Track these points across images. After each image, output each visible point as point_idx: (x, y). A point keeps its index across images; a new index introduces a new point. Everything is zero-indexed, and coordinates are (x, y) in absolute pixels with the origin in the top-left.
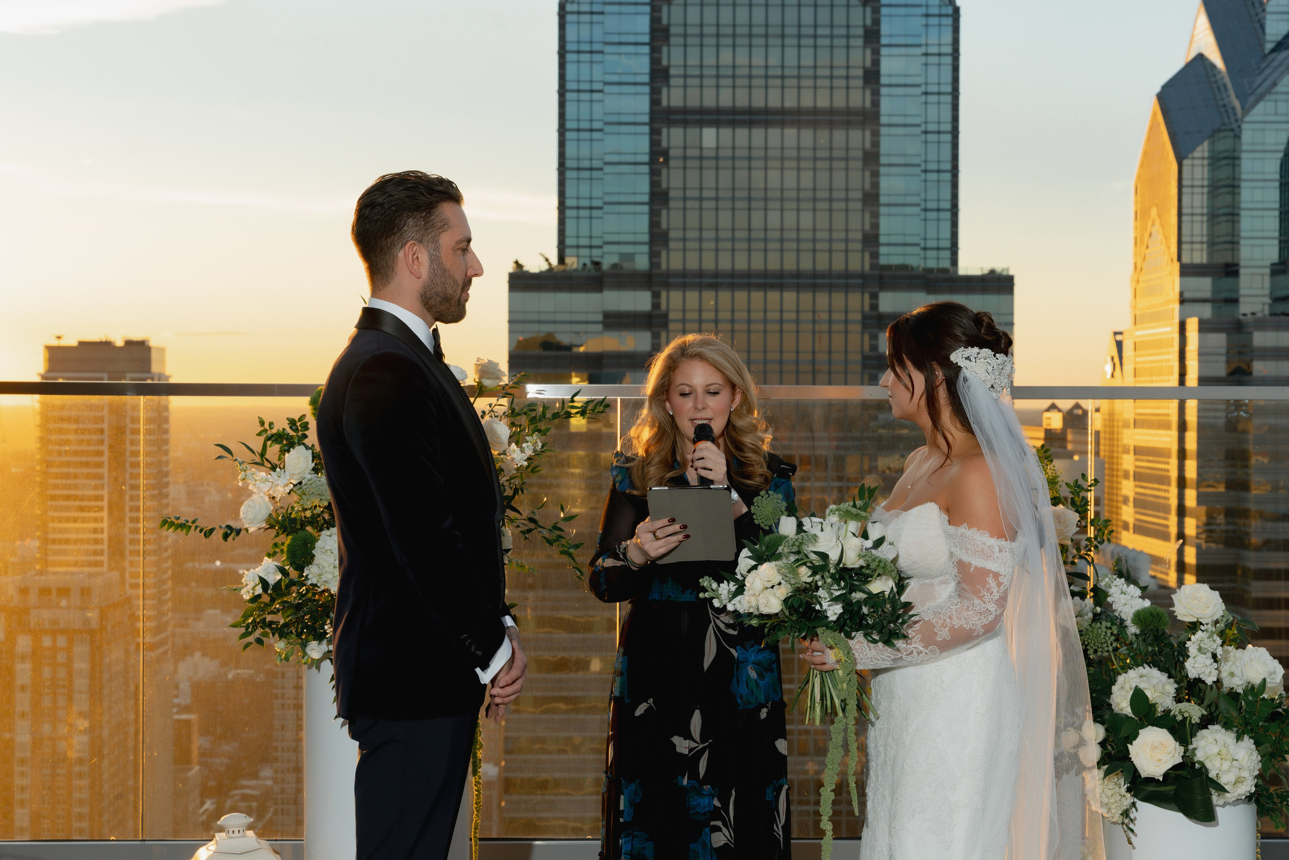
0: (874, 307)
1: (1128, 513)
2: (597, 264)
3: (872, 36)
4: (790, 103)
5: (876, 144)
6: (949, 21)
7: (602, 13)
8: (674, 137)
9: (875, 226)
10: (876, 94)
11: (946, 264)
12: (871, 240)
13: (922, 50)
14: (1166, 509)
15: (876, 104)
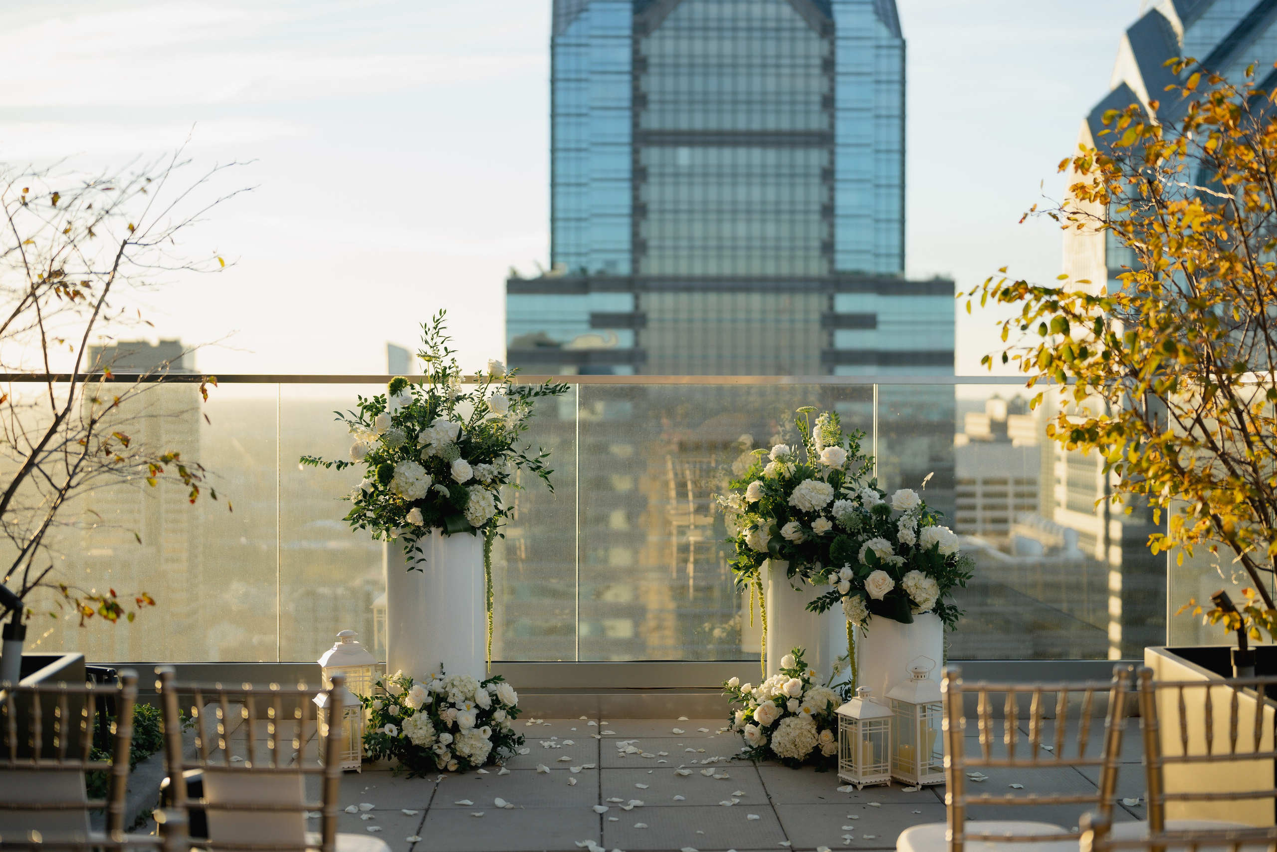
0: (831, 307)
1: (1061, 493)
2: (583, 270)
3: (829, 65)
4: (756, 126)
5: (832, 162)
6: (897, 52)
7: (586, 45)
8: (652, 156)
9: (832, 235)
10: (832, 117)
11: (895, 269)
12: (828, 248)
13: (873, 78)
14: (1093, 488)
15: (832, 126)
